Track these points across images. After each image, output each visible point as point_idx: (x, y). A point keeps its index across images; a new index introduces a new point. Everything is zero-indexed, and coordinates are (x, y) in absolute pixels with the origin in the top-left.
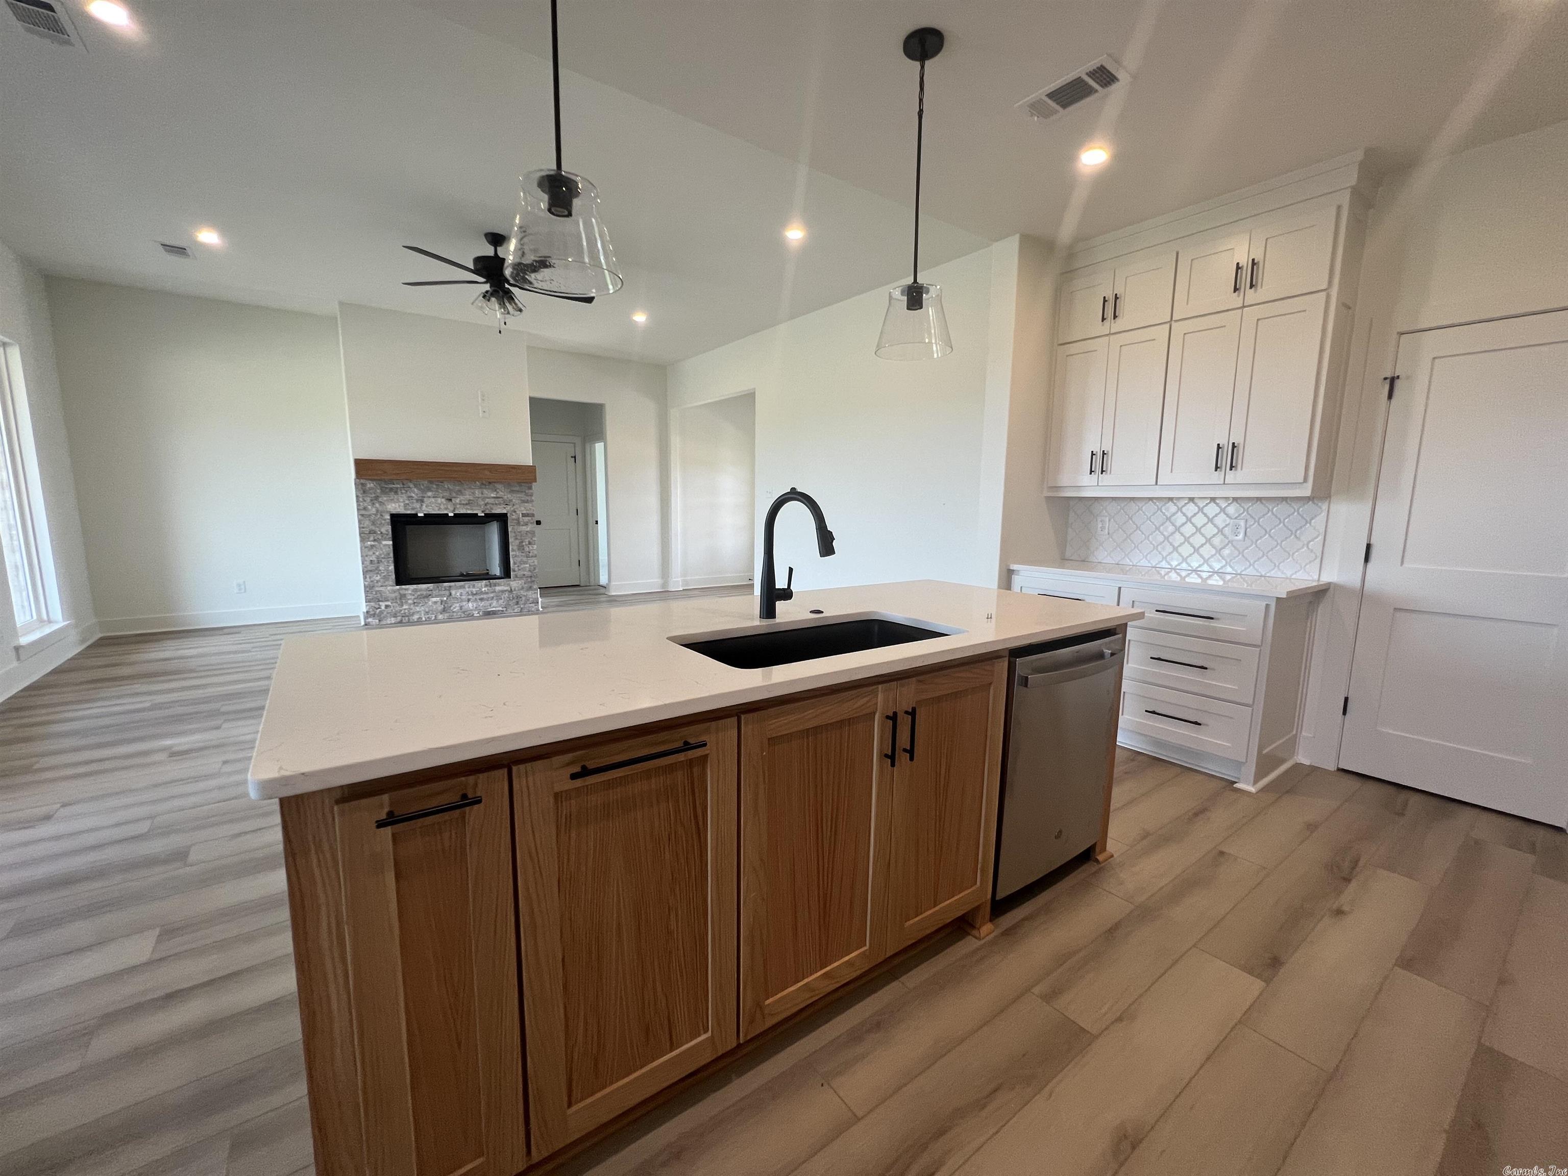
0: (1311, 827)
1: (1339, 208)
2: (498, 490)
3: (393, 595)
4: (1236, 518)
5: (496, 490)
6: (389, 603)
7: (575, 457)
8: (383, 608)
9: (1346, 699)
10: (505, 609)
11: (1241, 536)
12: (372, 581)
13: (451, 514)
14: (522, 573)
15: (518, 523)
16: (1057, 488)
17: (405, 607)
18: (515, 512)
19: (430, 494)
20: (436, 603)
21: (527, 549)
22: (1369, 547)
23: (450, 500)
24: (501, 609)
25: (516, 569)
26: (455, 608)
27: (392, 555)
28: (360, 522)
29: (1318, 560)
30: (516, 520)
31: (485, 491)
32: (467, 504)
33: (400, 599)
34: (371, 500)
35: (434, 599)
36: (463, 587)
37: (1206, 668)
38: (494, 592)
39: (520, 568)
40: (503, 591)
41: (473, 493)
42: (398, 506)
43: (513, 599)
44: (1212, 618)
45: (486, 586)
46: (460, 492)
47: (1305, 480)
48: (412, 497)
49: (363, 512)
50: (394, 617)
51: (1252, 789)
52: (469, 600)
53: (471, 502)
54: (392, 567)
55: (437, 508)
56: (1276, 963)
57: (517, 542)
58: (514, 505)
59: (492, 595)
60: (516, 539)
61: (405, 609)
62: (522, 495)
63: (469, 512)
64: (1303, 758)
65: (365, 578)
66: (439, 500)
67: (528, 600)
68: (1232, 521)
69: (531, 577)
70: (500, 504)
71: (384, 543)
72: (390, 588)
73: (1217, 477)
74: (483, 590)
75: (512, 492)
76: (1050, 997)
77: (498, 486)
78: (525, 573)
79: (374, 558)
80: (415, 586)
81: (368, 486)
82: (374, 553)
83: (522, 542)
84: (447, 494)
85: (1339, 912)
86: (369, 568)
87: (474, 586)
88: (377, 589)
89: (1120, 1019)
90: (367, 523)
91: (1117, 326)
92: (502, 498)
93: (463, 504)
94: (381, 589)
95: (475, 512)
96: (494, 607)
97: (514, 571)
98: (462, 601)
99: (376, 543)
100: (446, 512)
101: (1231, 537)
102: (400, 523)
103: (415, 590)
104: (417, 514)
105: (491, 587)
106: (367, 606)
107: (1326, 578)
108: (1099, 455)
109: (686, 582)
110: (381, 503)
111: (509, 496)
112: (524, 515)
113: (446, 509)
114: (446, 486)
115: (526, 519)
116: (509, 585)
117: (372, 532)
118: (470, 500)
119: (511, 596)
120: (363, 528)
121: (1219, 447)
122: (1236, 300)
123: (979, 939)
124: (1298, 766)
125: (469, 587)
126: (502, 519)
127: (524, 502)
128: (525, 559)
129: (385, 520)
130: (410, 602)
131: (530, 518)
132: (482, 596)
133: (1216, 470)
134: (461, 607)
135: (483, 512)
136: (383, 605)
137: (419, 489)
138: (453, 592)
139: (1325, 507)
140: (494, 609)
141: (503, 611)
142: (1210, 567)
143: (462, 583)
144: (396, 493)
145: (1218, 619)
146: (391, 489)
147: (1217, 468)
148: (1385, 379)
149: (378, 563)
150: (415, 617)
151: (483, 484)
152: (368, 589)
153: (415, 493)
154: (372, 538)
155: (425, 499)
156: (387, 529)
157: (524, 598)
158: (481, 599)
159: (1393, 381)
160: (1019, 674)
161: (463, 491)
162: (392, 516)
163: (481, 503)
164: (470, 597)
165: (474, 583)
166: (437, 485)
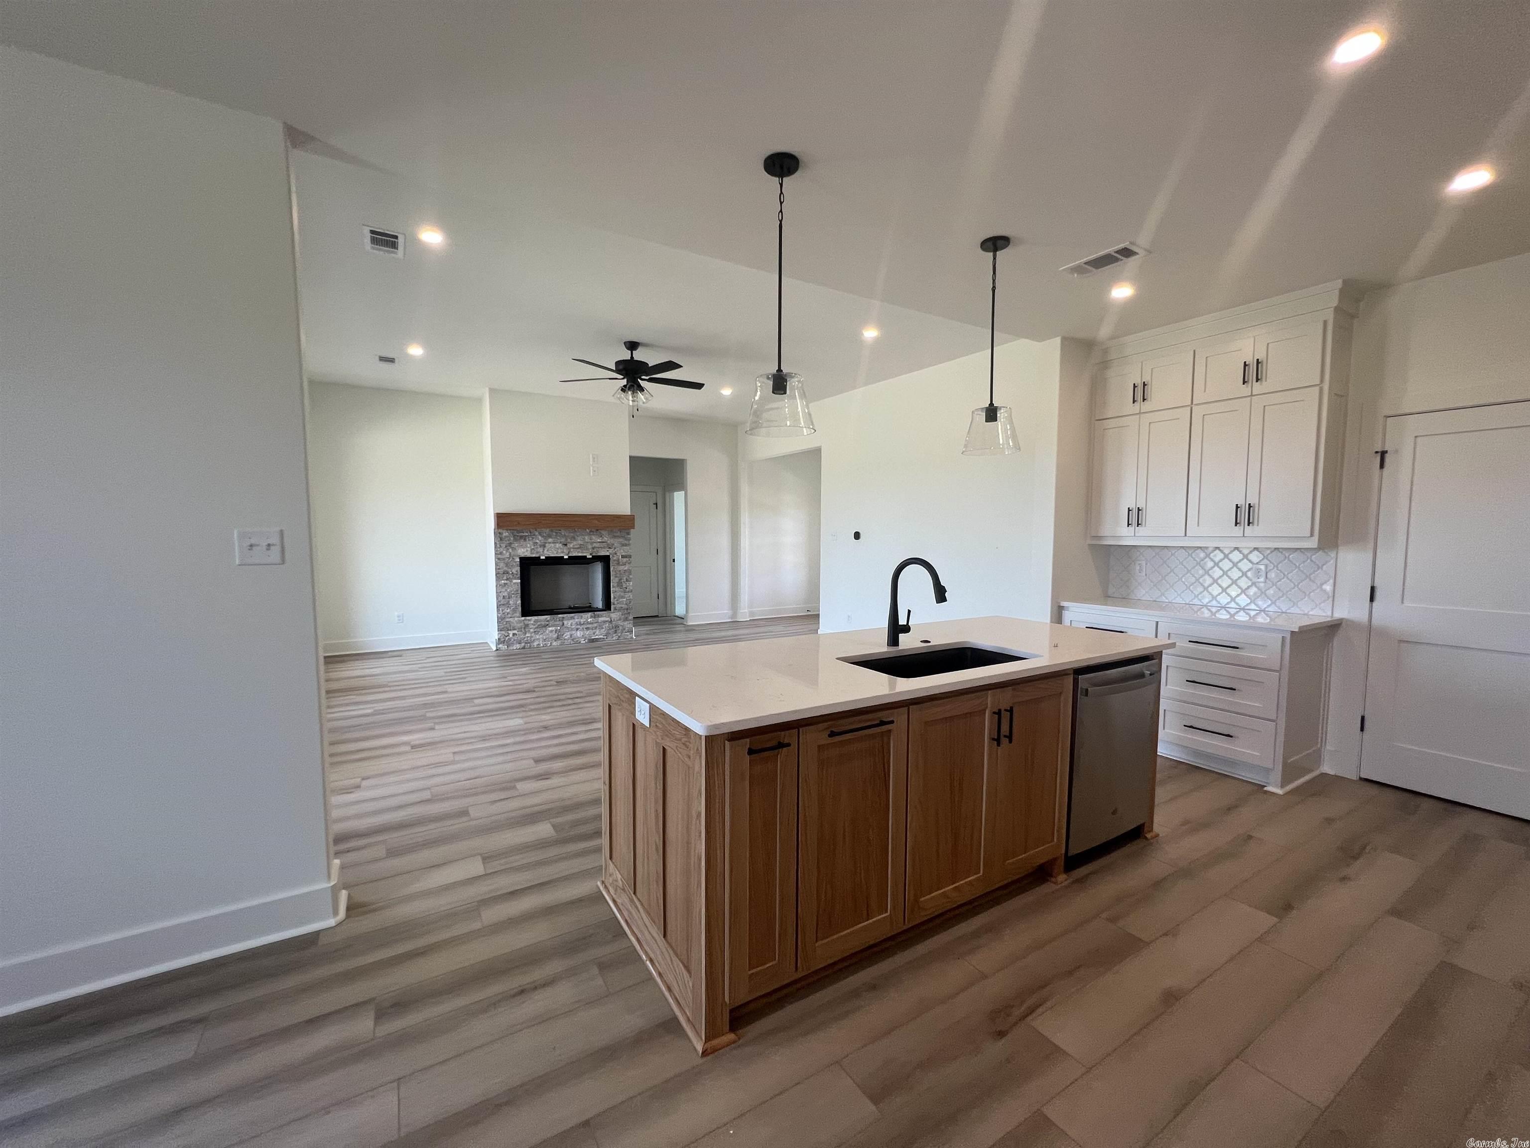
0: (1329, 821)
1: (1325, 323)
2: (603, 536)
3: (519, 625)
4: (1257, 563)
5: (601, 537)
6: (515, 632)
7: (657, 504)
8: (511, 635)
9: (1363, 718)
10: (605, 637)
11: (1262, 579)
12: (504, 613)
13: (566, 557)
14: (620, 606)
15: (618, 564)
16: (1100, 538)
17: (527, 635)
18: (616, 554)
19: (550, 540)
20: (552, 631)
21: (624, 586)
22: (1373, 589)
23: (566, 545)
24: (602, 637)
25: (616, 603)
26: (566, 636)
27: (519, 592)
28: (496, 564)
29: (1331, 599)
30: (617, 561)
31: (593, 537)
32: (578, 548)
33: (525, 628)
34: (506, 546)
35: (550, 629)
36: (572, 618)
37: (1235, 690)
38: (597, 622)
39: (618, 602)
40: (605, 622)
41: (584, 539)
42: (525, 550)
43: (612, 628)
44: (1238, 648)
45: (591, 617)
46: (574, 538)
47: (1312, 535)
48: (537, 543)
49: (499, 556)
50: (519, 643)
51: (1280, 791)
52: (577, 629)
54: (519, 602)
55: (555, 552)
56: (1288, 907)
57: (617, 580)
58: (615, 548)
59: (596, 625)
60: (616, 577)
61: (528, 637)
62: (621, 540)
63: (580, 555)
64: (1327, 768)
65: (498, 610)
66: (558, 545)
67: (624, 629)
68: (1255, 566)
69: (627, 609)
70: (604, 548)
71: (514, 581)
72: (517, 619)
73: (1238, 531)
74: (589, 620)
75: (615, 537)
76: (1113, 920)
77: (603, 532)
78: (623, 606)
79: (506, 594)
80: (536, 618)
81: (504, 534)
82: (506, 590)
83: (621, 579)
84: (563, 540)
85: (1344, 879)
86: (502, 603)
87: (582, 618)
88: (507, 620)
89: (1166, 934)
90: (502, 565)
91: (1146, 407)
92: (606, 542)
93: (576, 548)
94: (511, 620)
95: (585, 555)
96: (597, 635)
97: (614, 604)
98: (572, 630)
99: (508, 582)
100: (562, 555)
101: (1255, 580)
102: (528, 565)
103: (536, 621)
104: (540, 557)
105: (595, 618)
106: (498, 634)
107: (1338, 615)
108: (1135, 512)
109: (752, 613)
110: (513, 549)
111: (612, 541)
112: (623, 557)
113: (563, 552)
114: (563, 534)
115: (625, 560)
116: (609, 616)
117: (506, 573)
118: (581, 545)
119: (611, 625)
120: (499, 569)
121: (1237, 507)
122: (1245, 390)
123: (1055, 883)
124: (1324, 775)
125: (578, 619)
126: (605, 560)
127: (623, 545)
128: (622, 594)
129: (516, 562)
130: (532, 630)
131: (628, 559)
132: (588, 626)
133: (1236, 525)
134: (571, 636)
135: (591, 554)
136: (511, 633)
137: (543, 537)
138: (565, 622)
139: (1333, 555)
140: (597, 637)
142: (1237, 604)
143: (573, 615)
144: (525, 540)
145: (1242, 648)
146: (521, 537)
147: (1236, 524)
148: (1377, 452)
149: (509, 598)
150: (535, 644)
151: (591, 531)
152: (500, 620)
153: (539, 540)
154: (505, 578)
155: (547, 545)
156: (517, 570)
157: (621, 628)
158: (587, 629)
159: (1383, 454)
160: (1081, 688)
161: (576, 537)
162: (521, 559)
163: (590, 547)
164: (579, 627)
165: (582, 614)
166: (556, 533)
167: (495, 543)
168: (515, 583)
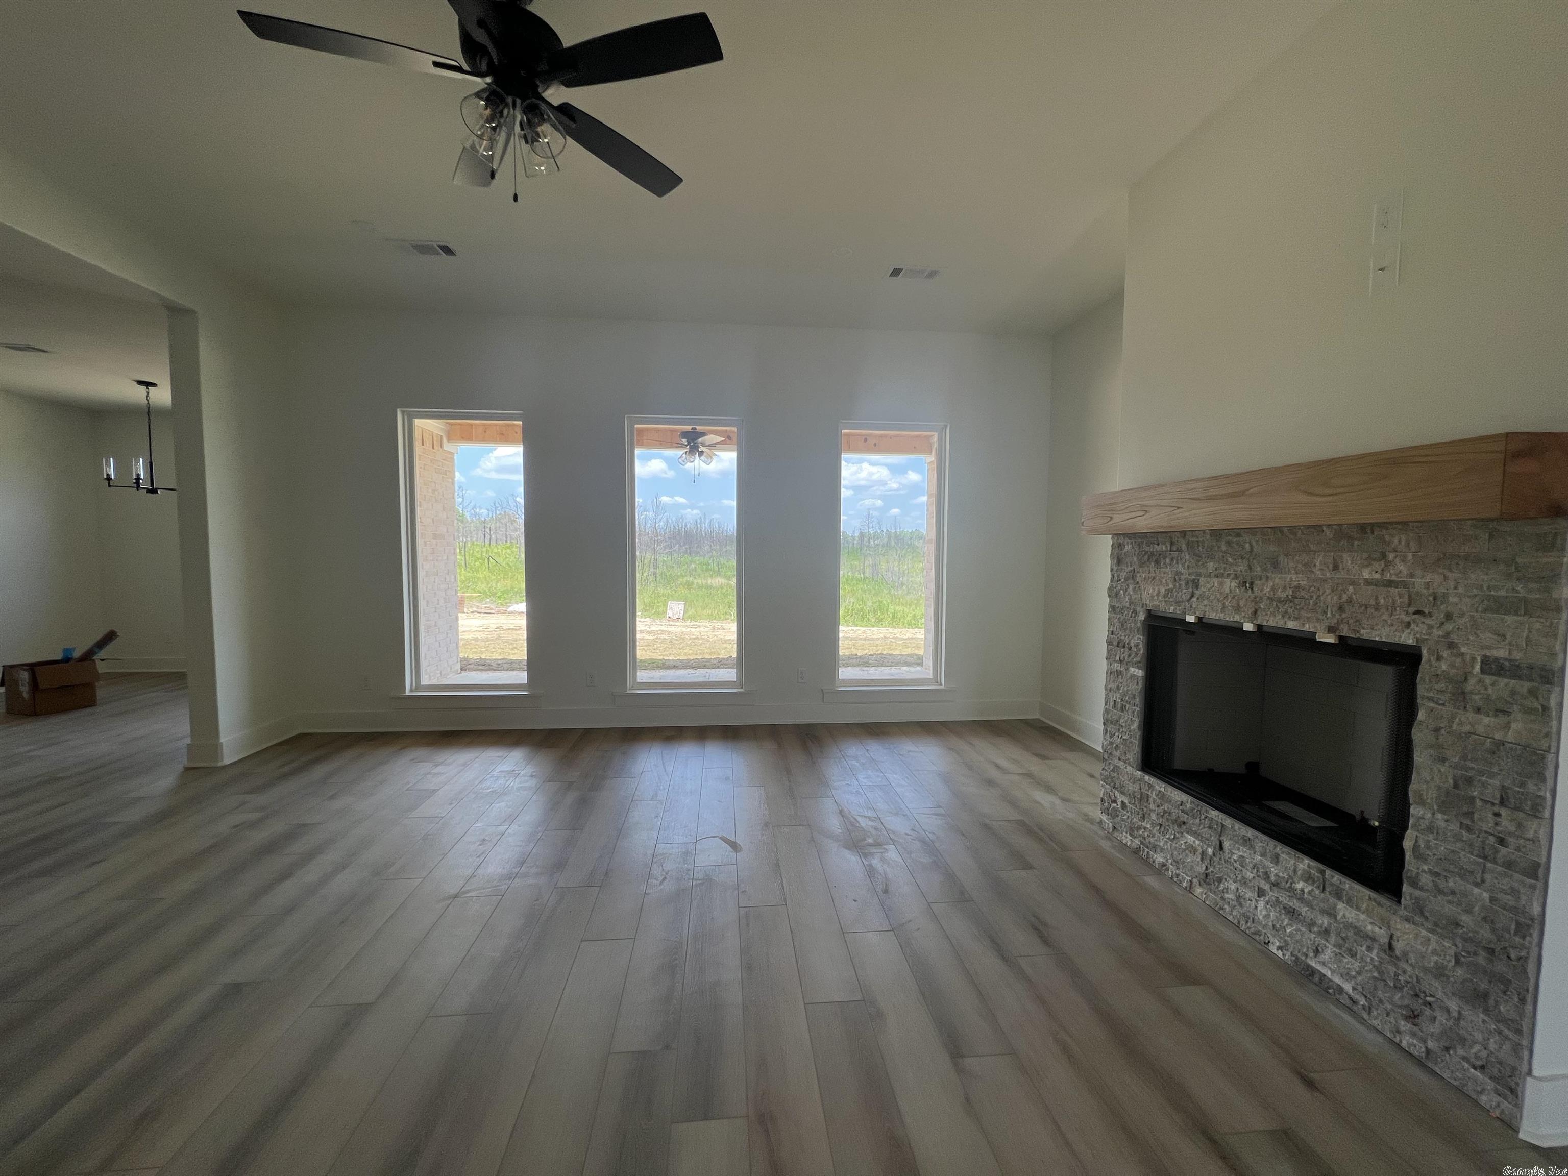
2: (1391, 556)
3: (1135, 787)
6: (1126, 800)
13: (1250, 627)
14: (1448, 909)
15: (1460, 696)
18: (1451, 645)
19: (1211, 566)
23: (1253, 585)
25: (1426, 880)
26: (1228, 893)
28: (1111, 621)
30: (1450, 680)
31: (1348, 560)
32: (1287, 600)
33: (1140, 800)
34: (1127, 579)
35: (1190, 839)
36: (1246, 841)
38: (1331, 913)
39: (1442, 884)
42: (1157, 598)
43: (1398, 987)
45: (1308, 878)
46: (1275, 562)
48: (1180, 575)
49: (1115, 602)
52: (1261, 893)
53: (1303, 593)
54: (1136, 727)
55: (1221, 607)
58: (1449, 617)
59: (1324, 921)
61: (1146, 828)
62: (1487, 579)
63: (1293, 627)
66: (1227, 584)
70: (1400, 608)
71: (1132, 670)
72: (1133, 770)
78: (1465, 918)
79: (1118, 697)
82: (1119, 688)
83: (1469, 781)
84: (1242, 567)
86: (1112, 714)
87: (1276, 859)
88: (1116, 761)
90: (1118, 624)
92: (1405, 585)
93: (1280, 600)
94: (1123, 764)
95: (1307, 628)
97: (1415, 884)
98: (1245, 882)
99: (1124, 669)
100: (1237, 618)
102: (1158, 634)
103: (1163, 796)
104: (1184, 618)
106: (1102, 786)
110: (1137, 586)
111: (1435, 578)
113: (1238, 609)
116: (1385, 923)
117: (1121, 644)
118: (1298, 587)
120: (1114, 633)
125: (1263, 855)
126: (1398, 670)
129: (1139, 622)
130: (1154, 816)
132: (1294, 904)
134: (1243, 900)
135: (1331, 630)
136: (1121, 797)
137: (1193, 555)
140: (1328, 974)
141: (1355, 1002)
144: (1157, 563)
146: (1152, 556)
149: (1124, 710)
150: (1159, 858)
152: (1106, 756)
154: (1119, 657)
155: (1202, 580)
156: (1138, 640)
158: (1292, 913)
161: (1281, 559)
162: (1150, 614)
163: (1331, 600)
164: (1266, 887)
165: (1280, 848)
166: (1229, 543)
167: (1112, 570)
168: (1133, 676)
